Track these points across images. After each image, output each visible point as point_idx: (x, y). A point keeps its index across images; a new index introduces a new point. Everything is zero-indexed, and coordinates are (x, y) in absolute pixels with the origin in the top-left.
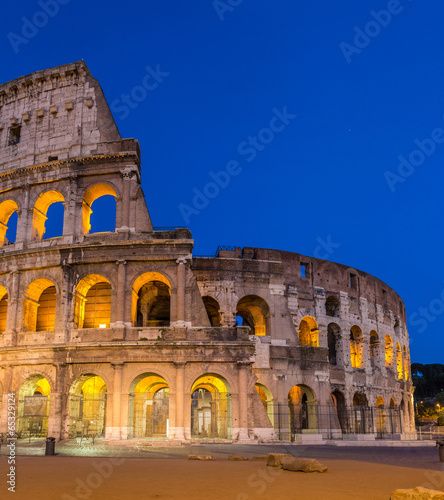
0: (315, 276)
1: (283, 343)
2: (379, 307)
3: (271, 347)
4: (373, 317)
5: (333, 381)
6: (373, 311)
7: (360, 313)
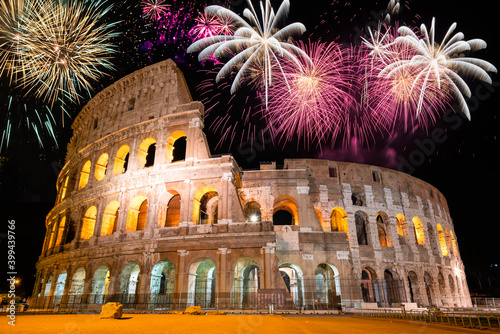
0: (342, 175)
1: (309, 230)
2: (404, 195)
3: (300, 234)
4: (399, 203)
5: (363, 259)
6: (397, 199)
7: (385, 201)
